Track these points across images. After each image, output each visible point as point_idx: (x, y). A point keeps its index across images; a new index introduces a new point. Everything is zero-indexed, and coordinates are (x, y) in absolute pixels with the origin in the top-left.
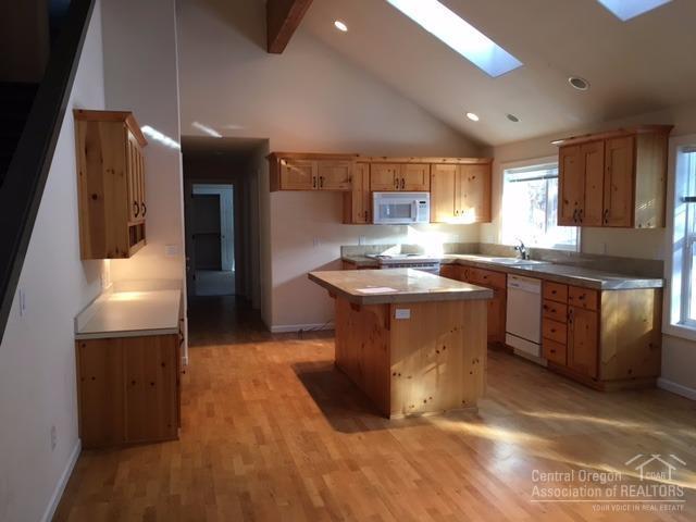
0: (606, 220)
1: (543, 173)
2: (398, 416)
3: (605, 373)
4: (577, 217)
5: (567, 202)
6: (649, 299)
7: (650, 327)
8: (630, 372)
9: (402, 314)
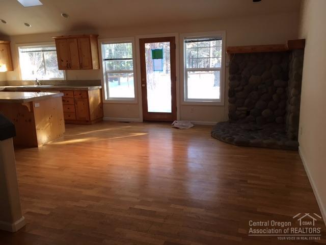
0: (81, 67)
1: (40, 49)
2: (40, 146)
3: (92, 118)
4: (68, 66)
5: (62, 61)
6: (98, 92)
7: (100, 102)
8: (97, 116)
9: (37, 105)
